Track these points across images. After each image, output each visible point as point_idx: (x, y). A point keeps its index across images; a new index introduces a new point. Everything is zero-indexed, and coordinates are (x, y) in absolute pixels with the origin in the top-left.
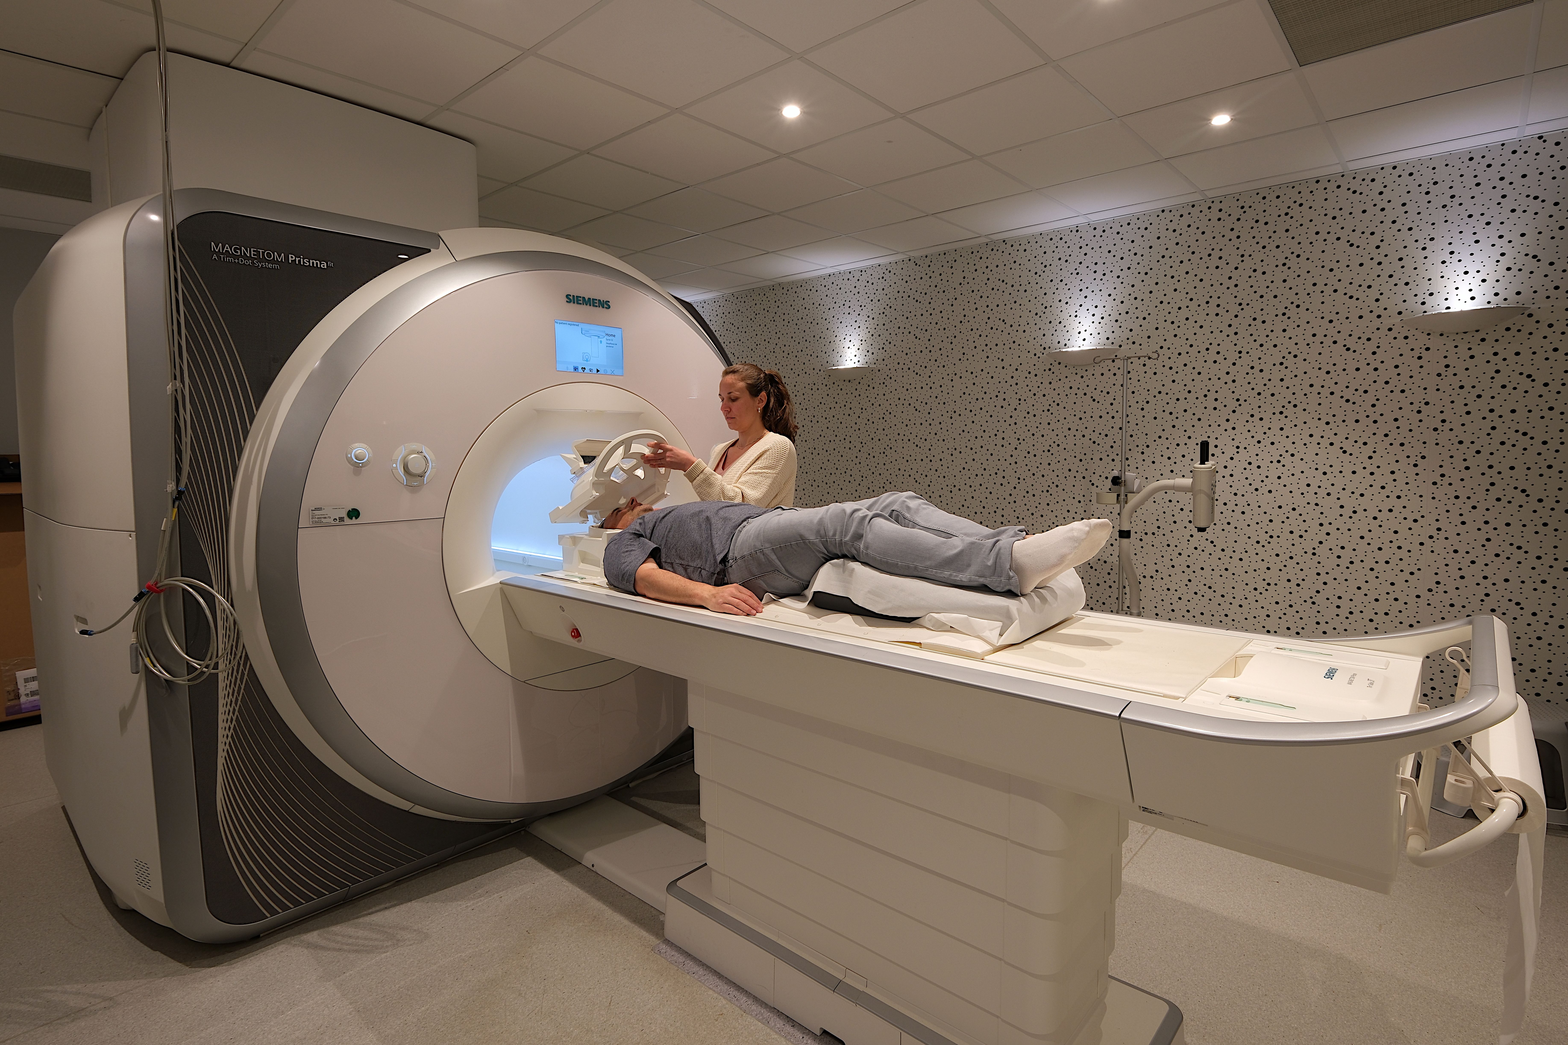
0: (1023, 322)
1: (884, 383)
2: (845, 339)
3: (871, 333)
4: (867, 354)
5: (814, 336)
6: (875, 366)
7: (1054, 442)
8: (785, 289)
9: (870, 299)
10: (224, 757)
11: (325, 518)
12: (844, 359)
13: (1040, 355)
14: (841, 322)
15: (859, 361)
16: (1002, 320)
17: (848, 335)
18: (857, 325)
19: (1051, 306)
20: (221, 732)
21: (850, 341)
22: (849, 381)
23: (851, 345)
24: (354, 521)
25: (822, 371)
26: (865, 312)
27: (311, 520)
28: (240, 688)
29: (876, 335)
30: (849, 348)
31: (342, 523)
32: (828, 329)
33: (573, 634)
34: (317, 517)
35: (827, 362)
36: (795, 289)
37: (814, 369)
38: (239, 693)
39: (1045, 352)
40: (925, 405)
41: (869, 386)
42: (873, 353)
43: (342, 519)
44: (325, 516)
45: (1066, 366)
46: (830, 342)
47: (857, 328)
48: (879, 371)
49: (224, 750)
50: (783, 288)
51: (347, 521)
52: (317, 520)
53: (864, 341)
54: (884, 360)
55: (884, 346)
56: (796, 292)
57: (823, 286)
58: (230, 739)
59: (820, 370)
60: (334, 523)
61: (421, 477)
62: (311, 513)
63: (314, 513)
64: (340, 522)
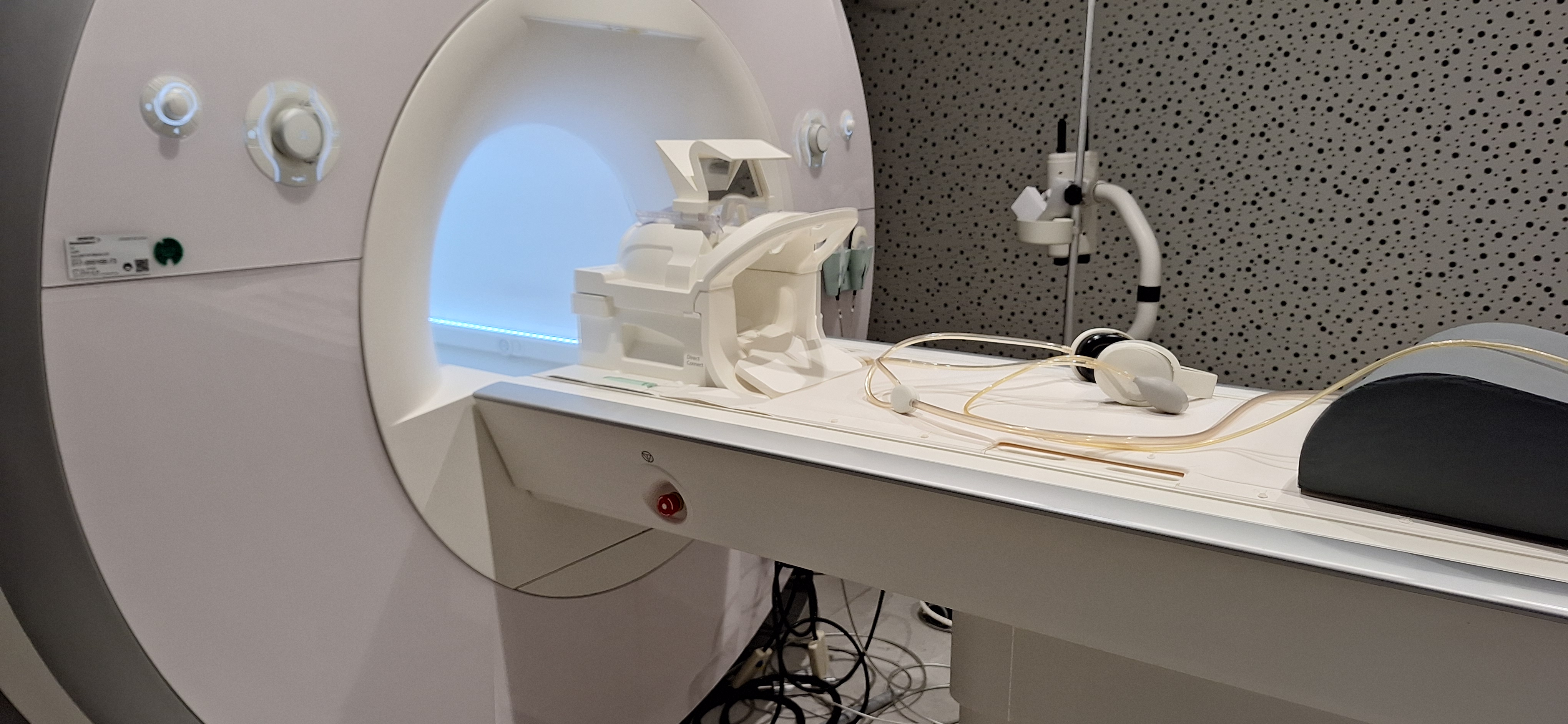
7: (1274, 120)
11: (104, 262)
24: (170, 269)
27: (71, 268)
31: (144, 274)
33: (664, 506)
34: (84, 259)
43: (142, 265)
44: (102, 258)
51: (155, 269)
52: (84, 267)
60: (124, 272)
61: (310, 163)
62: (69, 251)
63: (76, 250)
64: (138, 271)
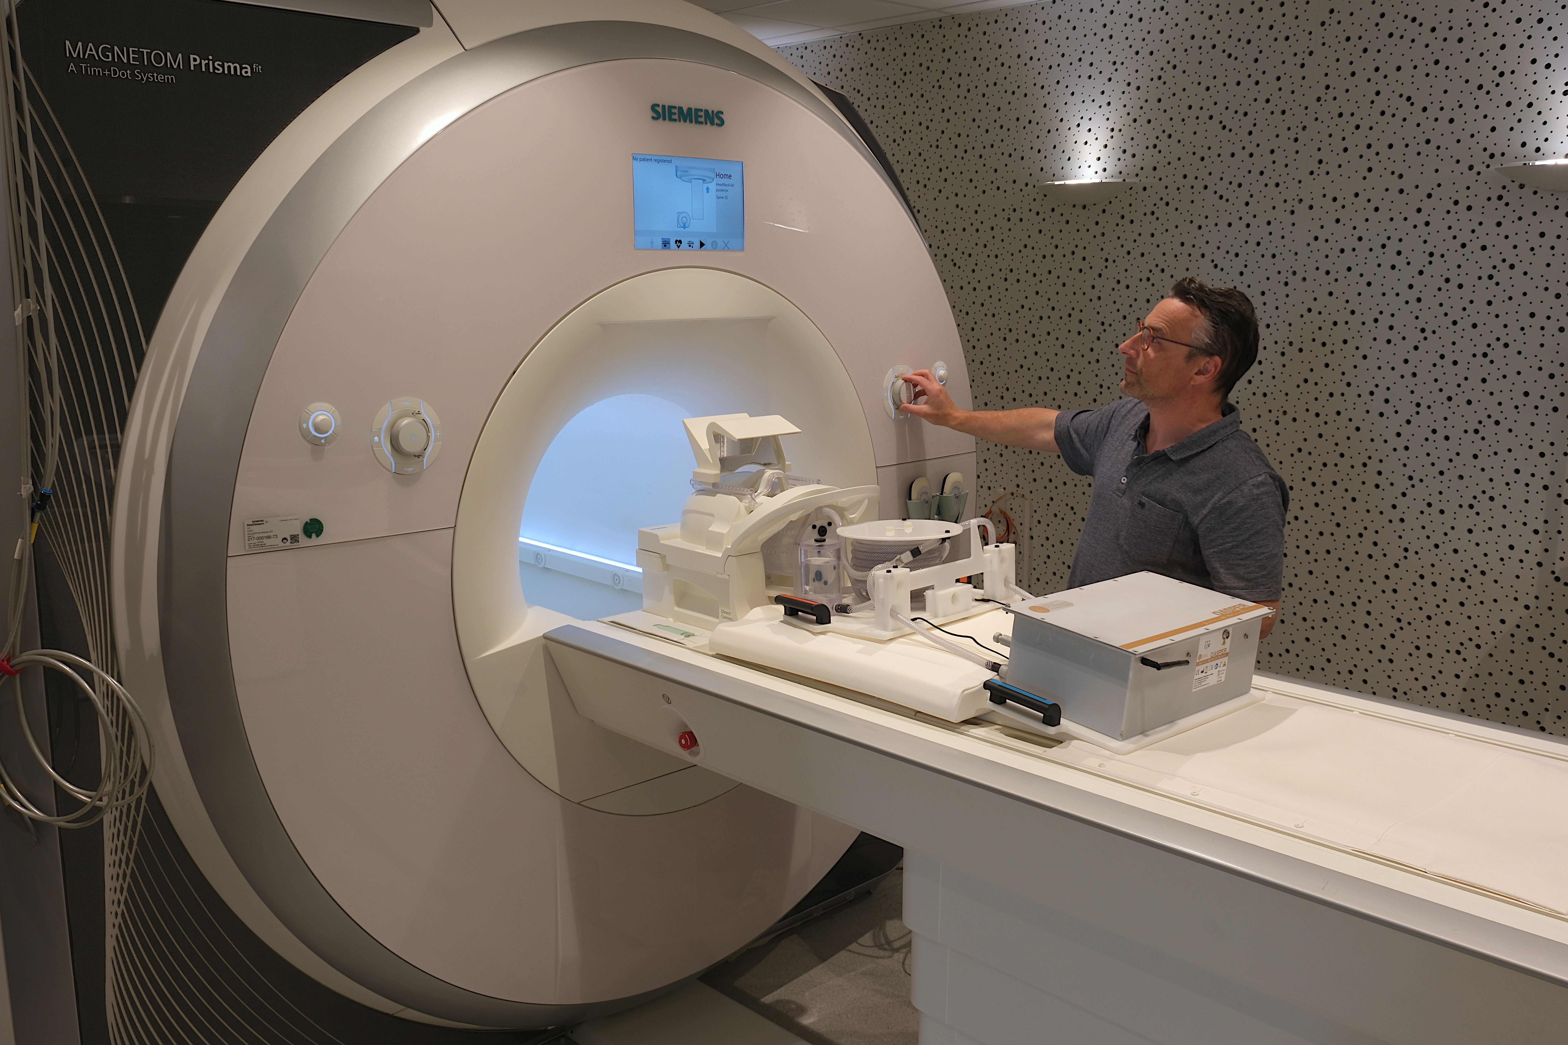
0: (1450, 102)
1: (1153, 213)
2: (1078, 125)
3: (1132, 117)
4: (1122, 156)
5: (1018, 119)
6: (1136, 180)
7: (1498, 339)
8: (965, 27)
9: (1134, 50)
10: (114, 936)
11: (269, 537)
12: (1074, 163)
13: (1482, 168)
14: (1073, 94)
15: (1105, 170)
16: (1404, 97)
17: (1086, 119)
18: (1104, 100)
19: (1513, 72)
20: (109, 896)
21: (1090, 130)
22: (1084, 207)
23: (1090, 137)
24: (314, 541)
25: (1030, 186)
26: (1121, 76)
27: (247, 542)
28: (135, 823)
29: (1142, 121)
30: (1086, 143)
31: (296, 545)
32: (1045, 106)
33: (683, 742)
34: (256, 536)
35: (1042, 169)
36: (983, 27)
37: (1015, 182)
38: (134, 831)
39: (1495, 164)
40: (1234, 258)
41: (1123, 217)
42: (1134, 156)
43: (294, 538)
44: (268, 534)
45: (1535, 193)
46: (1049, 131)
47: (1104, 105)
48: (1145, 189)
49: (114, 926)
50: (960, 25)
51: (304, 541)
52: (256, 541)
53: (1116, 130)
54: (1155, 169)
55: (1157, 142)
56: (985, 33)
57: (1040, 21)
58: (122, 906)
59: (1027, 185)
60: (282, 544)
61: (419, 456)
62: (246, 530)
63: (251, 529)
64: (291, 543)
